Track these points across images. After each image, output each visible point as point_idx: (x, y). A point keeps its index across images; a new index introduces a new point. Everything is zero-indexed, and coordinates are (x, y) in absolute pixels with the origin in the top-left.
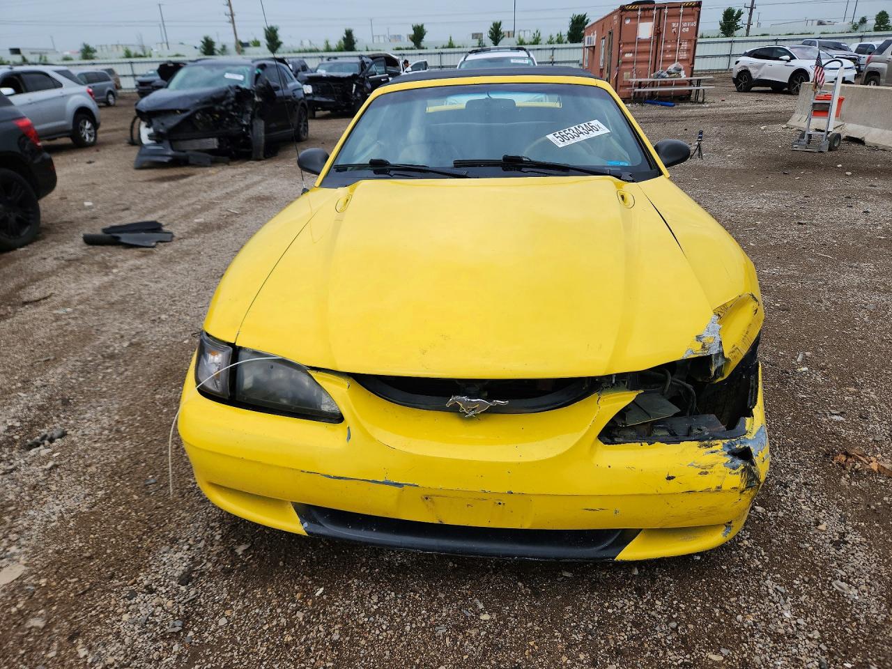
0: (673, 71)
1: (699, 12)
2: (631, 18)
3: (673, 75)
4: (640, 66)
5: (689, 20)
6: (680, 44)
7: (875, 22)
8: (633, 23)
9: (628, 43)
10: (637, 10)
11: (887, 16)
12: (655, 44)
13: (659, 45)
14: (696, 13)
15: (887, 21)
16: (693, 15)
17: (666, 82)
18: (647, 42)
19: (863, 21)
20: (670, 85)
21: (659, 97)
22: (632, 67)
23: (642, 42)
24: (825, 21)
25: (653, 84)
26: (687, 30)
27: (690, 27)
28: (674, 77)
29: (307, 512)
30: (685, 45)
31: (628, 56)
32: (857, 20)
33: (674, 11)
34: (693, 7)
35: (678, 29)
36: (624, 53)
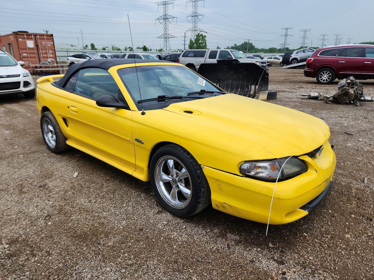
0: (51, 62)
1: (53, 39)
2: (22, 38)
3: (51, 63)
4: (32, 59)
5: (49, 41)
6: (48, 51)
7: (91, 47)
8: (24, 40)
9: (23, 49)
10: (24, 35)
11: (94, 45)
12: (37, 50)
13: (39, 51)
14: (52, 39)
15: (94, 47)
16: (50, 39)
17: (46, 66)
18: (33, 49)
19: (87, 46)
20: (49, 67)
21: (45, 72)
22: (28, 59)
23: (30, 49)
24: (73, 45)
25: (41, 67)
26: (50, 45)
27: (51, 44)
28: (52, 64)
29: (303, 208)
30: (50, 51)
31: (24, 54)
32: (85, 46)
33: (42, 37)
34: (49, 36)
35: (45, 44)
36: (22, 53)
